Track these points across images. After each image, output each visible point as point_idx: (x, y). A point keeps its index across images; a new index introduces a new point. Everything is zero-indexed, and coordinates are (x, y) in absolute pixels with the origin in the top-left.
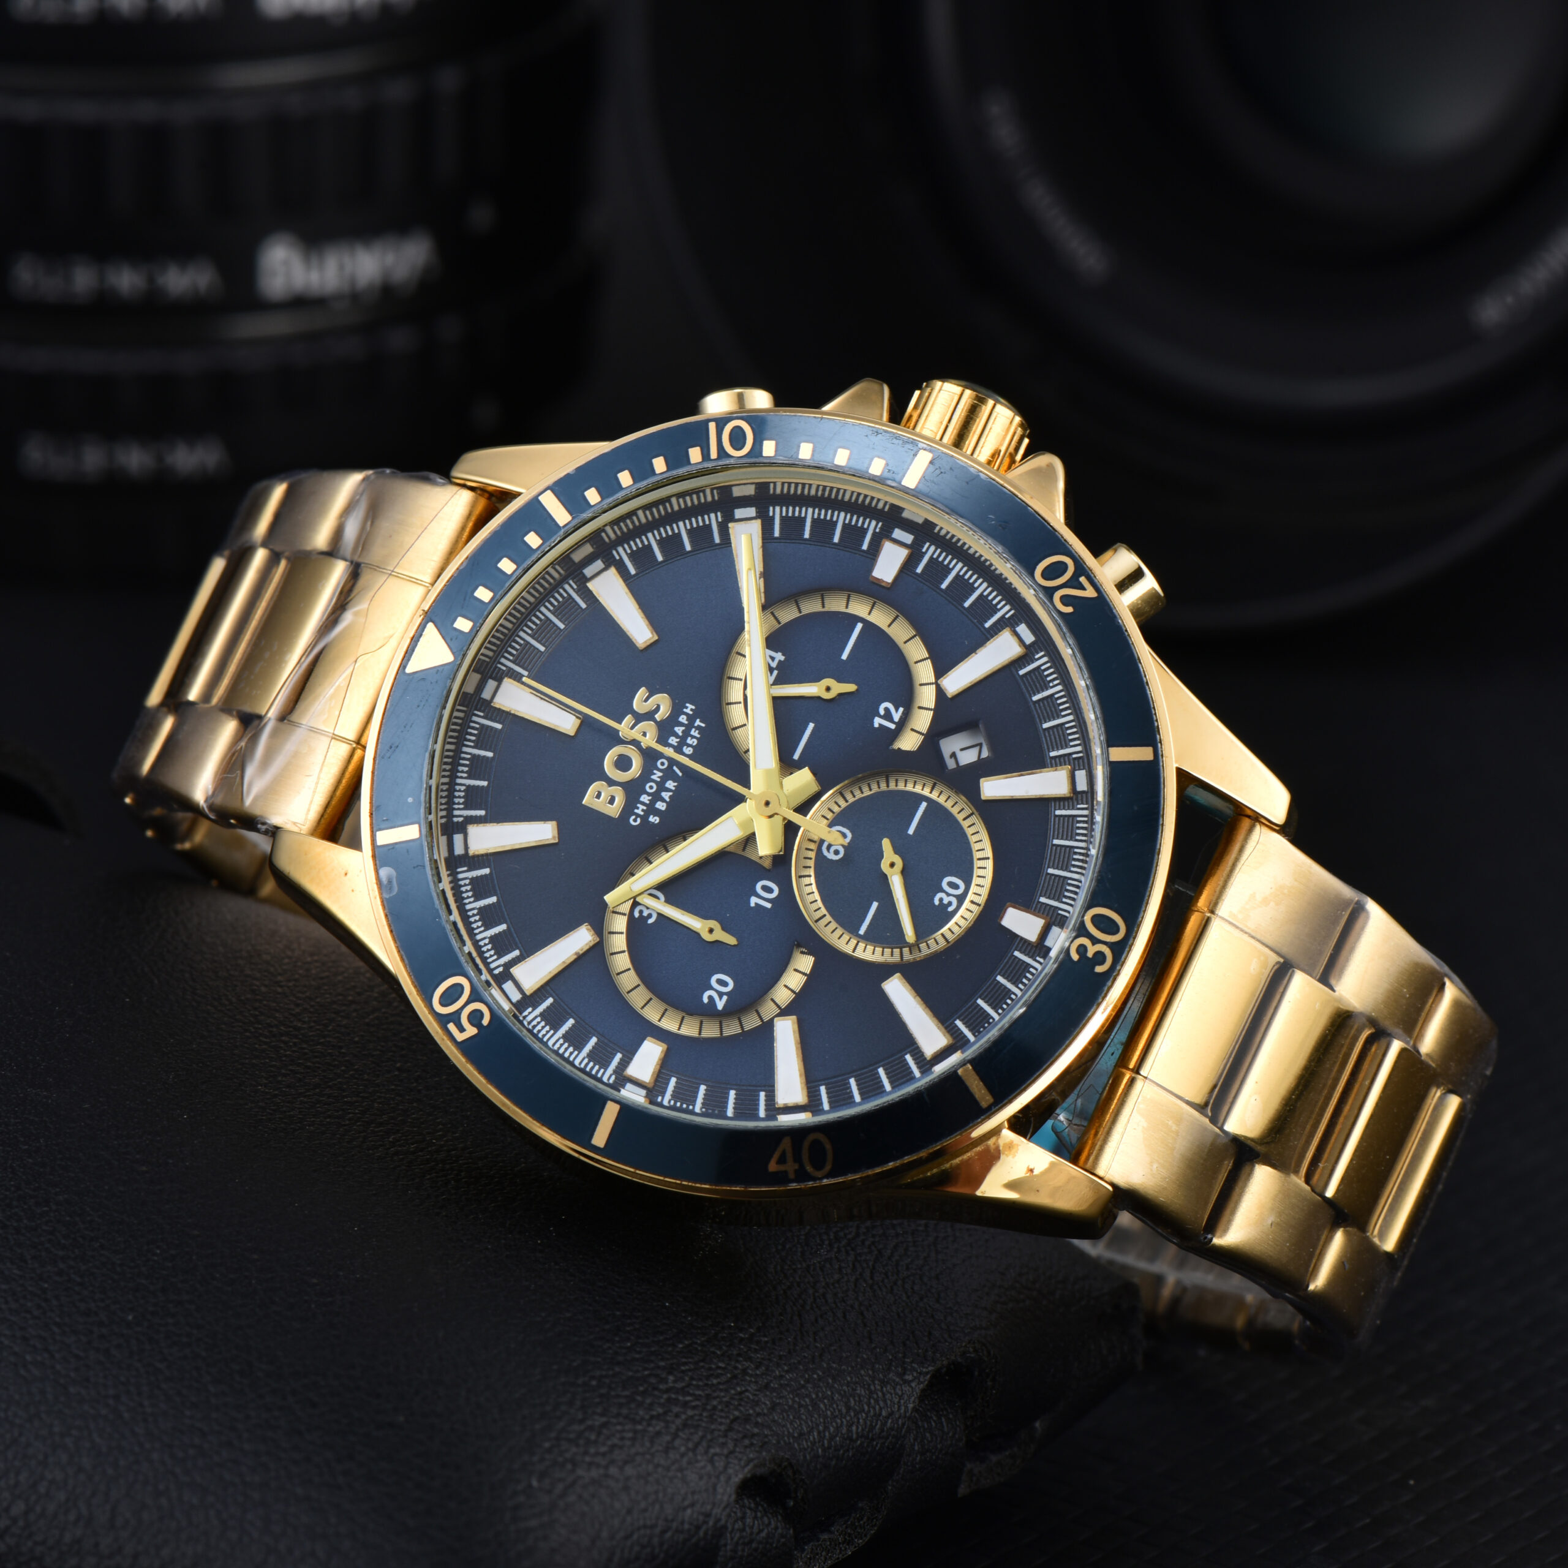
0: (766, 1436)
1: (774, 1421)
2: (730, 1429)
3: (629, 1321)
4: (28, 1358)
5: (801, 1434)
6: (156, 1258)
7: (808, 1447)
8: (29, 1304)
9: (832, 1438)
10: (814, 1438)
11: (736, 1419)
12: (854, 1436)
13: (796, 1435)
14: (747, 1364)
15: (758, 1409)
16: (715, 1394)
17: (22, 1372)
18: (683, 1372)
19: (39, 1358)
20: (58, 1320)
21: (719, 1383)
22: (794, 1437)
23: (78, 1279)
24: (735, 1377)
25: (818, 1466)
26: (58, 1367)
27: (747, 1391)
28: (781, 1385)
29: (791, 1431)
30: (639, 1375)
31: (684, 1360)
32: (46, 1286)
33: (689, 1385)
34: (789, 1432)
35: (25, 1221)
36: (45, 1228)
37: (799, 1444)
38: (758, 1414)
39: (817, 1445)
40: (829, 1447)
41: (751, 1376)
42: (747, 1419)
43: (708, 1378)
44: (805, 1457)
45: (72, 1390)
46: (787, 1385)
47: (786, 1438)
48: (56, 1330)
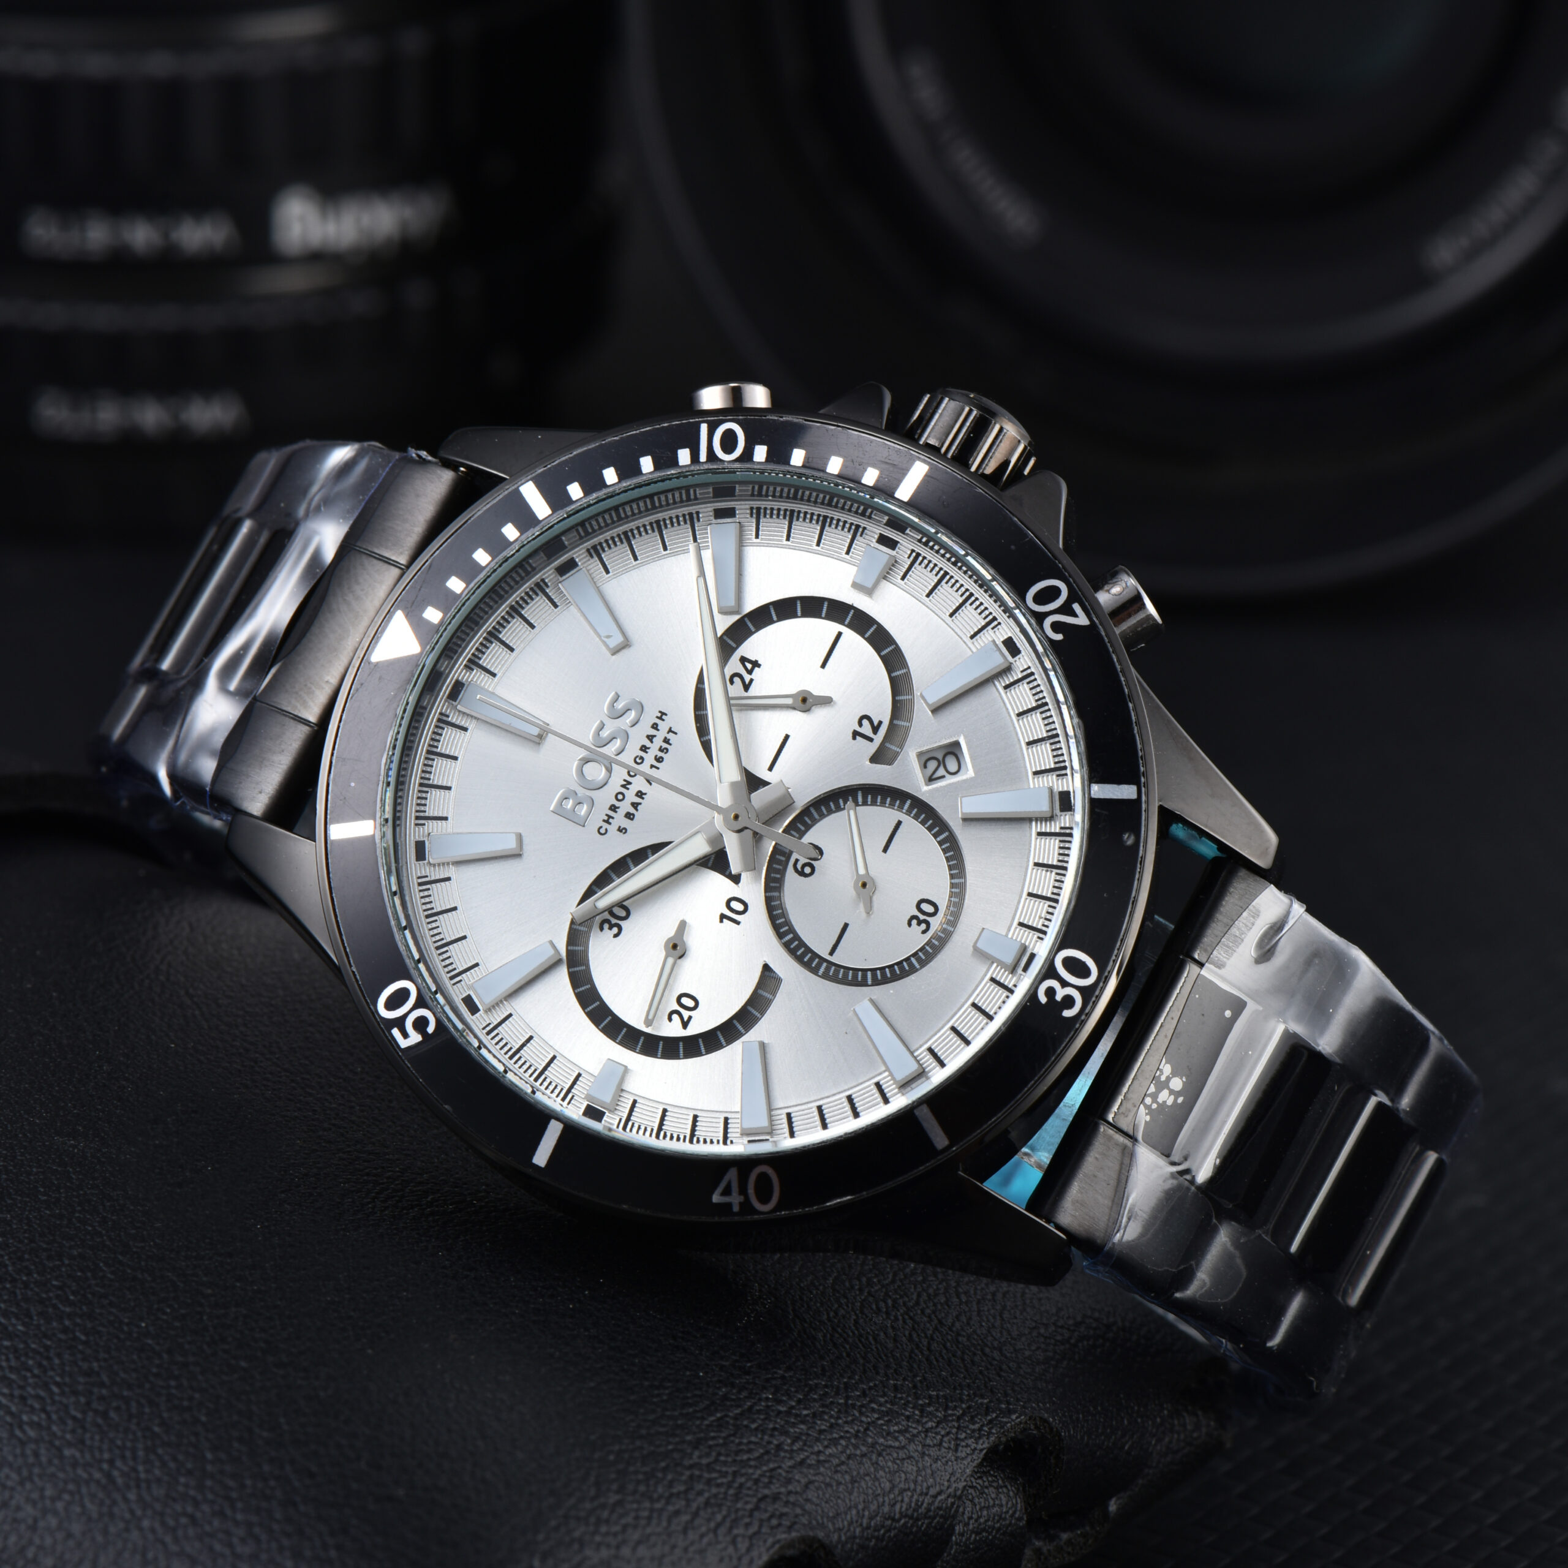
0: (797, 1516)
1: (807, 1500)
2: (757, 1508)
3: (656, 1392)
4: (25, 1418)
5: (838, 1514)
6: (165, 1317)
7: (844, 1527)
8: (31, 1362)
9: (871, 1518)
10: (852, 1518)
11: (765, 1497)
12: (897, 1516)
13: (831, 1514)
14: (782, 1438)
15: (790, 1488)
16: (743, 1471)
17: (18, 1433)
18: (710, 1447)
19: (35, 1418)
20: (58, 1379)
21: (749, 1459)
22: (828, 1517)
23: (83, 1338)
24: (767, 1452)
25: (855, 1547)
26: (54, 1428)
27: (780, 1467)
28: (819, 1461)
29: (826, 1510)
30: (662, 1449)
31: (712, 1434)
32: (49, 1343)
33: (716, 1461)
34: (823, 1511)
35: (35, 1276)
36: (54, 1283)
37: (834, 1524)
38: (790, 1493)
39: (855, 1524)
40: (868, 1528)
41: (786, 1451)
42: (776, 1498)
43: (737, 1453)
44: (840, 1537)
45: (67, 1452)
46: (825, 1461)
47: (819, 1518)
48: (55, 1389)
